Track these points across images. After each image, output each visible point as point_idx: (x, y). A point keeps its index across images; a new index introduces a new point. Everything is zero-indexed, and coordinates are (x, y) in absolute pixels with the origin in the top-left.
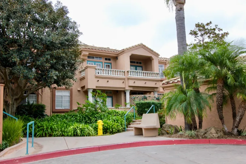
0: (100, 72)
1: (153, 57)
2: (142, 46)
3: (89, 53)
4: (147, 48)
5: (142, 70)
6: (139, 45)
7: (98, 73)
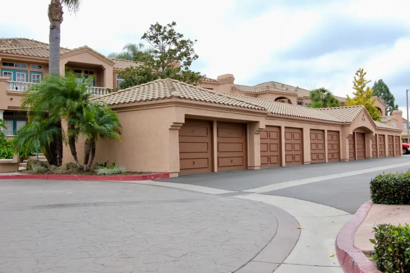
0: (19, 87)
1: (105, 65)
2: (86, 50)
3: (2, 59)
4: (95, 53)
5: (94, 86)
6: (81, 49)
7: (17, 88)
